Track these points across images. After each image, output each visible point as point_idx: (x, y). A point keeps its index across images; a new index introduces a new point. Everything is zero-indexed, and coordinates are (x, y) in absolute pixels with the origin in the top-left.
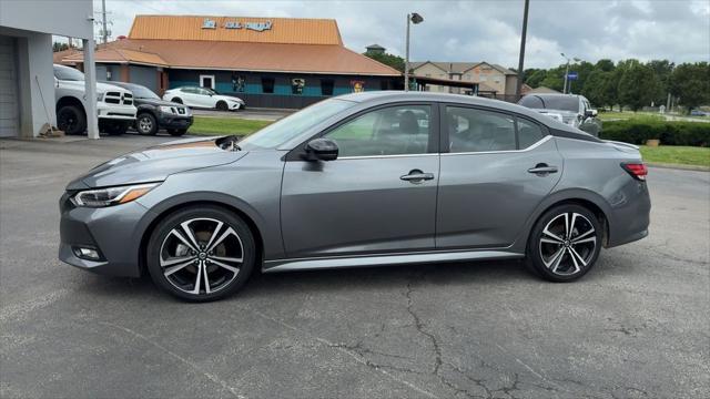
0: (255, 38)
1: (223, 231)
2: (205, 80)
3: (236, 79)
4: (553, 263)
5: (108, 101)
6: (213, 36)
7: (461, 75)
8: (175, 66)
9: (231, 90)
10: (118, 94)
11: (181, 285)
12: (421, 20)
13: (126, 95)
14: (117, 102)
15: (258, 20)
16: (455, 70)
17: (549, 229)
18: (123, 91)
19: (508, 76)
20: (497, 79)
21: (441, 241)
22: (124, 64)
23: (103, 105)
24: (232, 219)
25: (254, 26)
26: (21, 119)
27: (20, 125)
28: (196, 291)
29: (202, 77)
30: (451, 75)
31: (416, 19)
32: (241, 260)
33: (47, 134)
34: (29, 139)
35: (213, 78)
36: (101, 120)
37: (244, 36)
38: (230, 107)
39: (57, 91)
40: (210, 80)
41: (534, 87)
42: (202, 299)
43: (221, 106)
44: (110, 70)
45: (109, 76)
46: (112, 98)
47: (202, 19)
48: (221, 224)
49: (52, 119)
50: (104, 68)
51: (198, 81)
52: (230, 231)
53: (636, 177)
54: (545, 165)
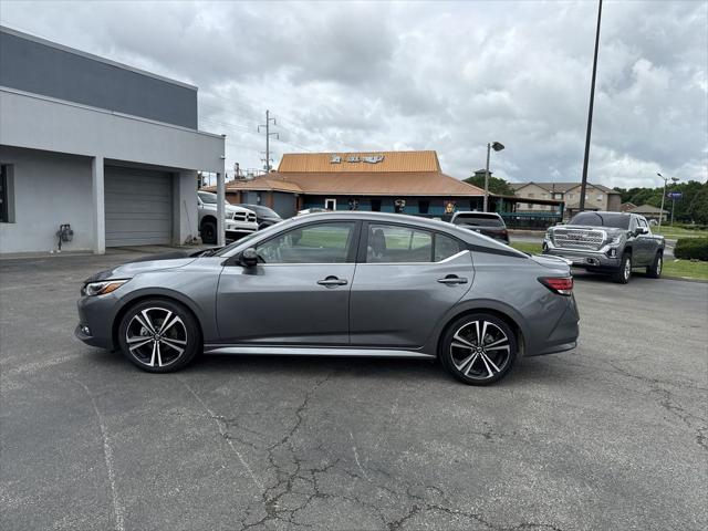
0: (369, 169)
1: (172, 319)
2: (329, 203)
4: (465, 366)
5: (236, 219)
6: (338, 168)
7: (562, 194)
8: (308, 192)
10: (244, 214)
11: (141, 358)
12: (502, 147)
13: (251, 215)
14: (243, 219)
15: (372, 154)
16: (557, 190)
17: (459, 335)
18: (248, 211)
19: (610, 195)
20: (601, 197)
21: (354, 339)
22: (270, 192)
23: (232, 221)
24: (179, 310)
25: (369, 159)
26: (173, 232)
27: (172, 236)
28: (152, 364)
29: (327, 201)
30: (554, 194)
31: (498, 147)
32: (185, 343)
33: (191, 242)
34: (177, 246)
35: (335, 201)
36: (227, 232)
37: (360, 168)
39: (200, 212)
40: (333, 202)
41: (638, 205)
42: (155, 371)
44: (259, 196)
45: (259, 199)
46: (240, 217)
47: (330, 155)
48: (170, 313)
49: (195, 232)
50: (255, 194)
51: (324, 204)
52: (177, 319)
53: (555, 291)
54: (455, 277)
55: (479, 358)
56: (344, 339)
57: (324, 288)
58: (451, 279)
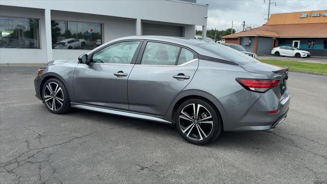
2: (295, 43)
3: (311, 42)
4: (187, 131)
6: (305, 21)
8: (282, 36)
9: (307, 48)
11: (49, 105)
21: (132, 107)
22: (257, 37)
24: (61, 84)
28: (53, 109)
32: (63, 100)
38: (302, 56)
40: (298, 42)
42: (53, 112)
43: (298, 55)
44: (250, 39)
48: (58, 85)
50: (248, 38)
51: (292, 43)
53: (247, 88)
54: (183, 75)
55: (195, 127)
56: (126, 107)
57: (116, 77)
58: (181, 76)
